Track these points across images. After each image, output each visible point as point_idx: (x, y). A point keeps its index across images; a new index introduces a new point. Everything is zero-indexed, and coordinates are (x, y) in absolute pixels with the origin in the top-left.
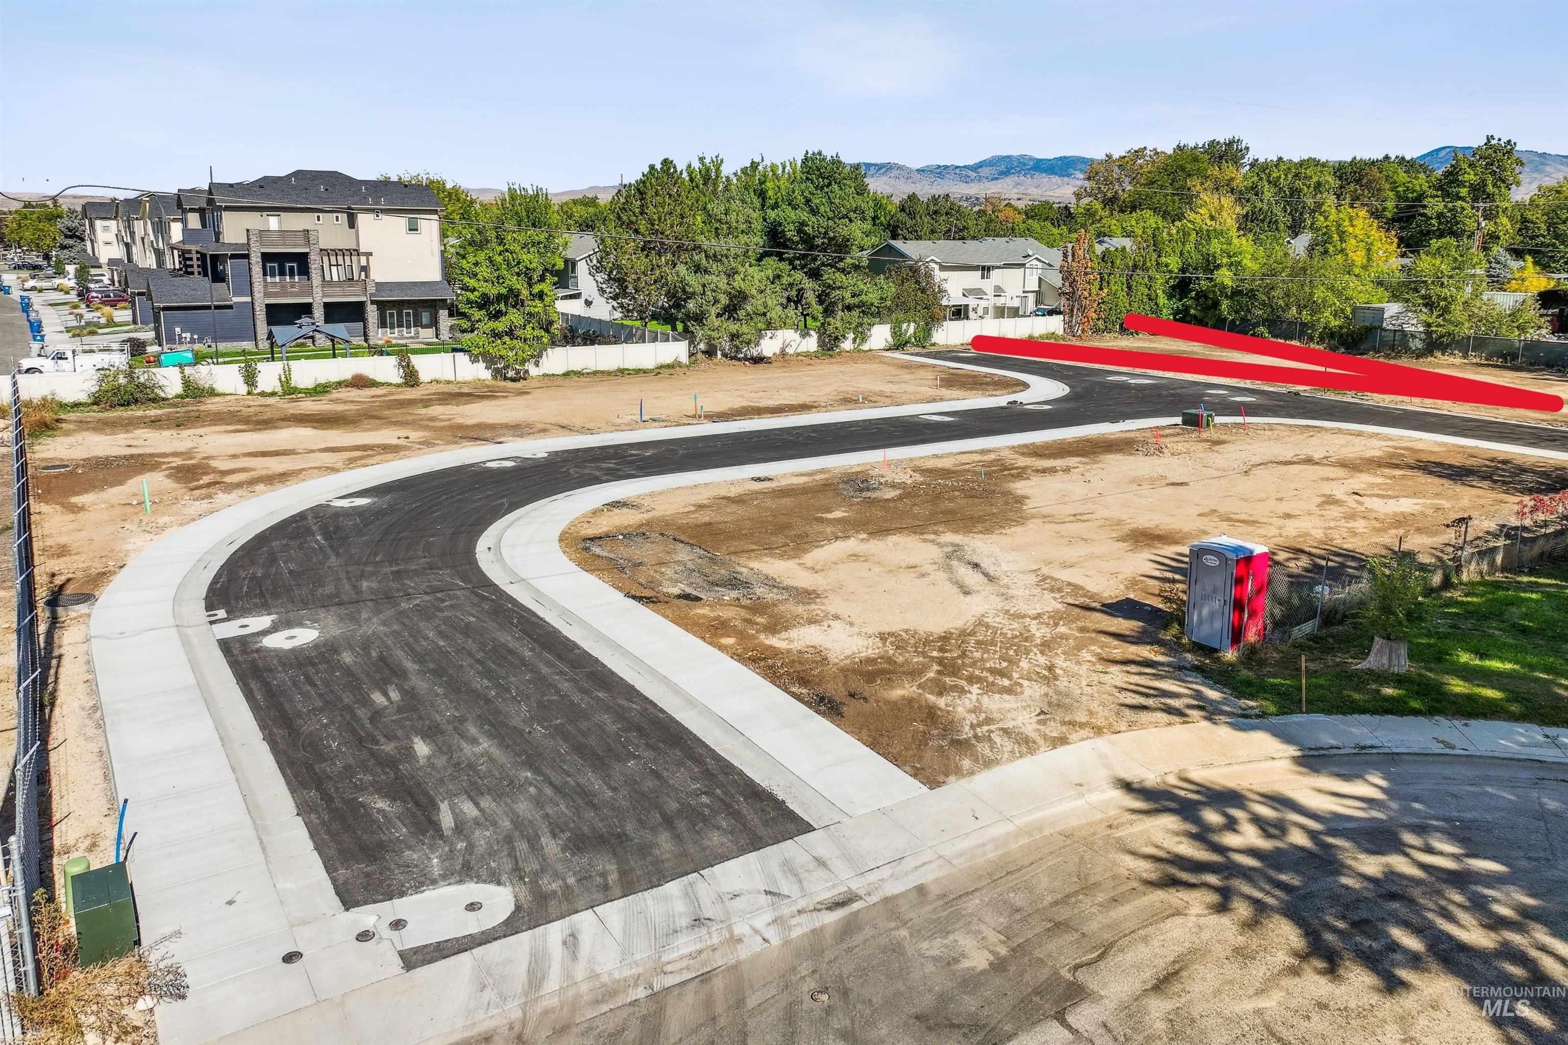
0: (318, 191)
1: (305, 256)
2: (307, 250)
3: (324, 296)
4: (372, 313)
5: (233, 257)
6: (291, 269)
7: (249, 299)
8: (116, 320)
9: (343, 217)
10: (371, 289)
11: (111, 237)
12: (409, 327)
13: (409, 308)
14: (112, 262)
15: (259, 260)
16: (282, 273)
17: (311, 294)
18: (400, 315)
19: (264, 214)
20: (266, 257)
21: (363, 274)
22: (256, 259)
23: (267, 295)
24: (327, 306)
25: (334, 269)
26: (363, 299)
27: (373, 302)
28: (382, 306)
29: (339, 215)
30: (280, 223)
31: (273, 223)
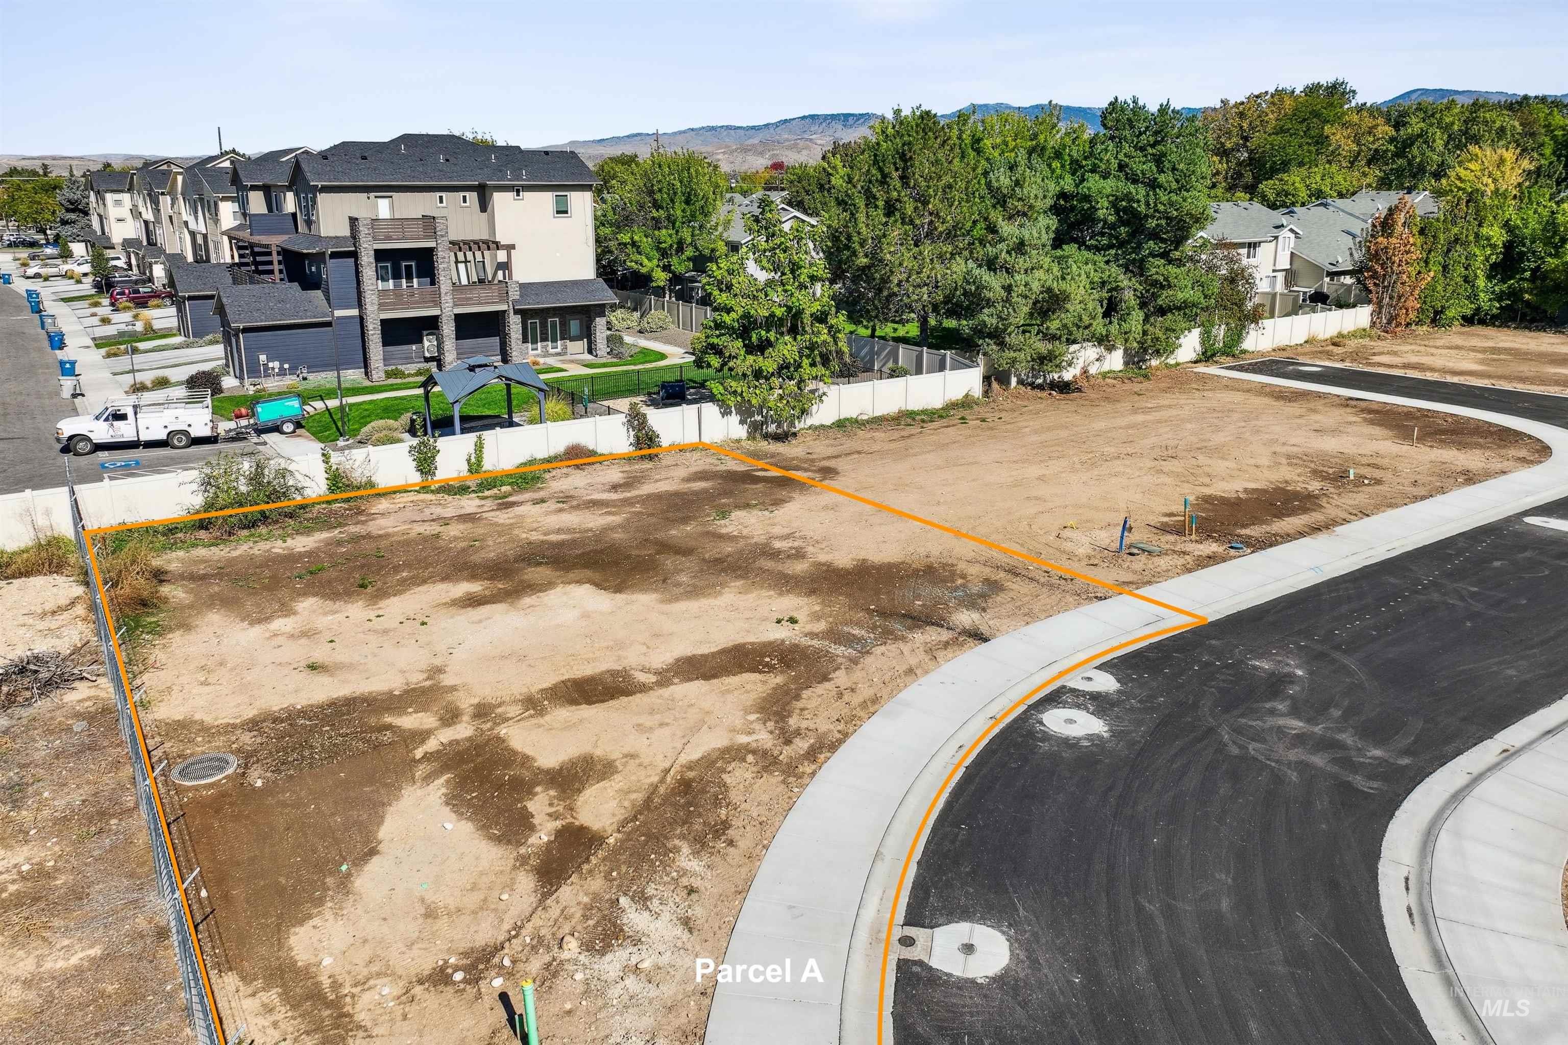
0: (437, 161)
1: (430, 252)
2: (433, 245)
3: (455, 305)
4: (514, 324)
5: (334, 255)
6: (408, 268)
7: (355, 312)
8: (157, 325)
9: (472, 197)
10: (514, 294)
11: (124, 212)
12: (554, 340)
13: (554, 316)
14: (127, 244)
15: (372, 260)
16: (397, 276)
17: (437, 303)
18: (544, 325)
19: (372, 195)
20: (380, 255)
21: (500, 273)
22: (367, 258)
23: (382, 307)
24: (459, 318)
25: (462, 267)
26: (503, 307)
27: (516, 312)
28: (525, 314)
29: (467, 194)
30: (392, 207)
31: (383, 208)
